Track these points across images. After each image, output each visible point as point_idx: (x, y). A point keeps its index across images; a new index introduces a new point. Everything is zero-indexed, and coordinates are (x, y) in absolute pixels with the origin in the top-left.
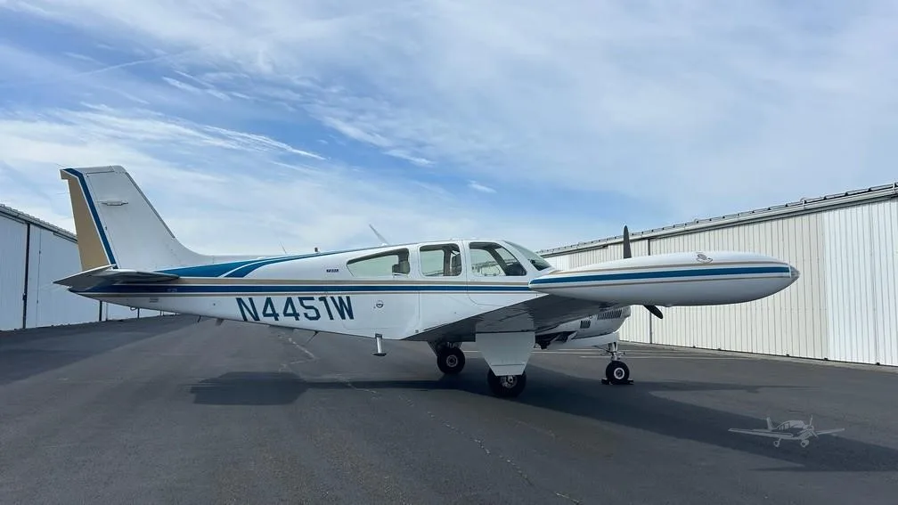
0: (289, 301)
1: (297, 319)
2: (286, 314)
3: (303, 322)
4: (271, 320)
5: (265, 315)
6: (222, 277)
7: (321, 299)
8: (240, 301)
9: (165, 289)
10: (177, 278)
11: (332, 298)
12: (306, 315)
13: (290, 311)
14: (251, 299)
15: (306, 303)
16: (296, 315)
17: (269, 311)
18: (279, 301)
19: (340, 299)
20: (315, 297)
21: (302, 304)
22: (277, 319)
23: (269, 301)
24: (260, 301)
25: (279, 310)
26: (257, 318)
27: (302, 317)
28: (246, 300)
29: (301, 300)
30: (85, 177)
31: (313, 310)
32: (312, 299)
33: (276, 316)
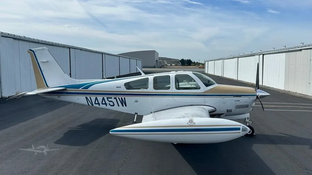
0: (103, 99)
1: (106, 106)
2: (102, 104)
3: (109, 107)
4: (97, 105)
5: (95, 104)
6: (80, 89)
7: (115, 98)
8: (87, 98)
9: (62, 93)
10: (66, 89)
11: (119, 98)
12: (109, 104)
13: (104, 102)
14: (90, 97)
15: (109, 100)
16: (106, 104)
17: (97, 102)
18: (100, 98)
19: (122, 98)
20: (113, 98)
22: (99, 105)
23: (96, 98)
24: (93, 98)
25: (100, 102)
26: (92, 105)
29: (108, 98)
30: (35, 52)
31: (112, 103)
32: (111, 98)
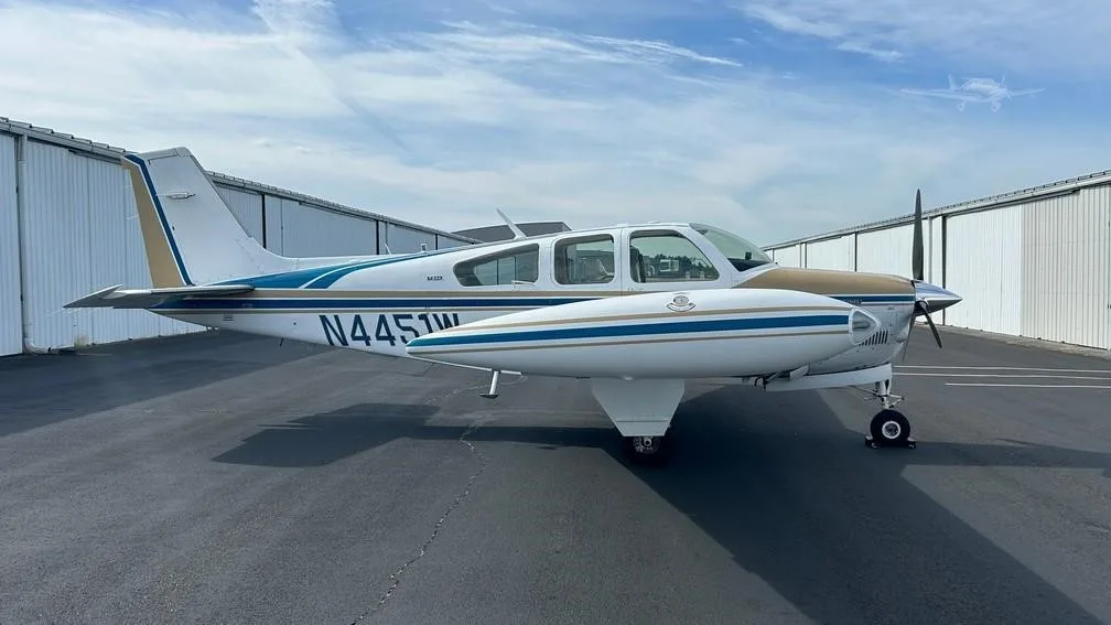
0: (382, 319)
1: (393, 344)
2: (379, 338)
3: (401, 349)
4: (361, 345)
5: (355, 338)
6: (302, 288)
7: (421, 317)
8: (324, 319)
9: (239, 304)
10: (252, 290)
11: (435, 316)
12: (403, 338)
13: (383, 333)
14: (336, 317)
15: (403, 322)
16: (391, 338)
17: (359, 333)
18: (370, 319)
19: (445, 316)
20: (415, 315)
21: (398, 324)
22: (368, 344)
23: (358, 320)
24: (347, 319)
25: (371, 333)
26: (344, 342)
27: (398, 341)
28: (330, 317)
29: (396, 318)
30: (147, 164)
31: (412, 333)
32: (410, 317)
33: (366, 339)
